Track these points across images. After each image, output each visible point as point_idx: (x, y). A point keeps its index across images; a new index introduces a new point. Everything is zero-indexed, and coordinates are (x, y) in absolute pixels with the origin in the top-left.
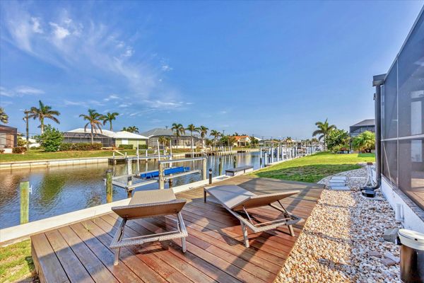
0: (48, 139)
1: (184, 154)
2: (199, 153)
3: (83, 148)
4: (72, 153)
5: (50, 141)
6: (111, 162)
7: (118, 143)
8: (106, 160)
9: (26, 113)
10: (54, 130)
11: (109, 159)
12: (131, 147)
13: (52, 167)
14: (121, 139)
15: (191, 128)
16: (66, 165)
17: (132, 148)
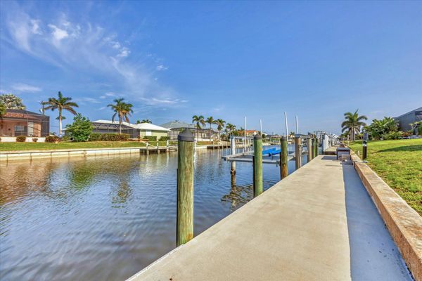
0: (79, 128)
1: (205, 147)
2: (216, 145)
3: (112, 138)
4: (103, 142)
5: (81, 130)
6: (143, 152)
7: (142, 135)
8: (138, 150)
9: (44, 104)
10: (84, 119)
11: (141, 150)
12: (155, 138)
13: (89, 156)
14: (144, 130)
15: (210, 121)
16: (102, 155)
17: (156, 140)
